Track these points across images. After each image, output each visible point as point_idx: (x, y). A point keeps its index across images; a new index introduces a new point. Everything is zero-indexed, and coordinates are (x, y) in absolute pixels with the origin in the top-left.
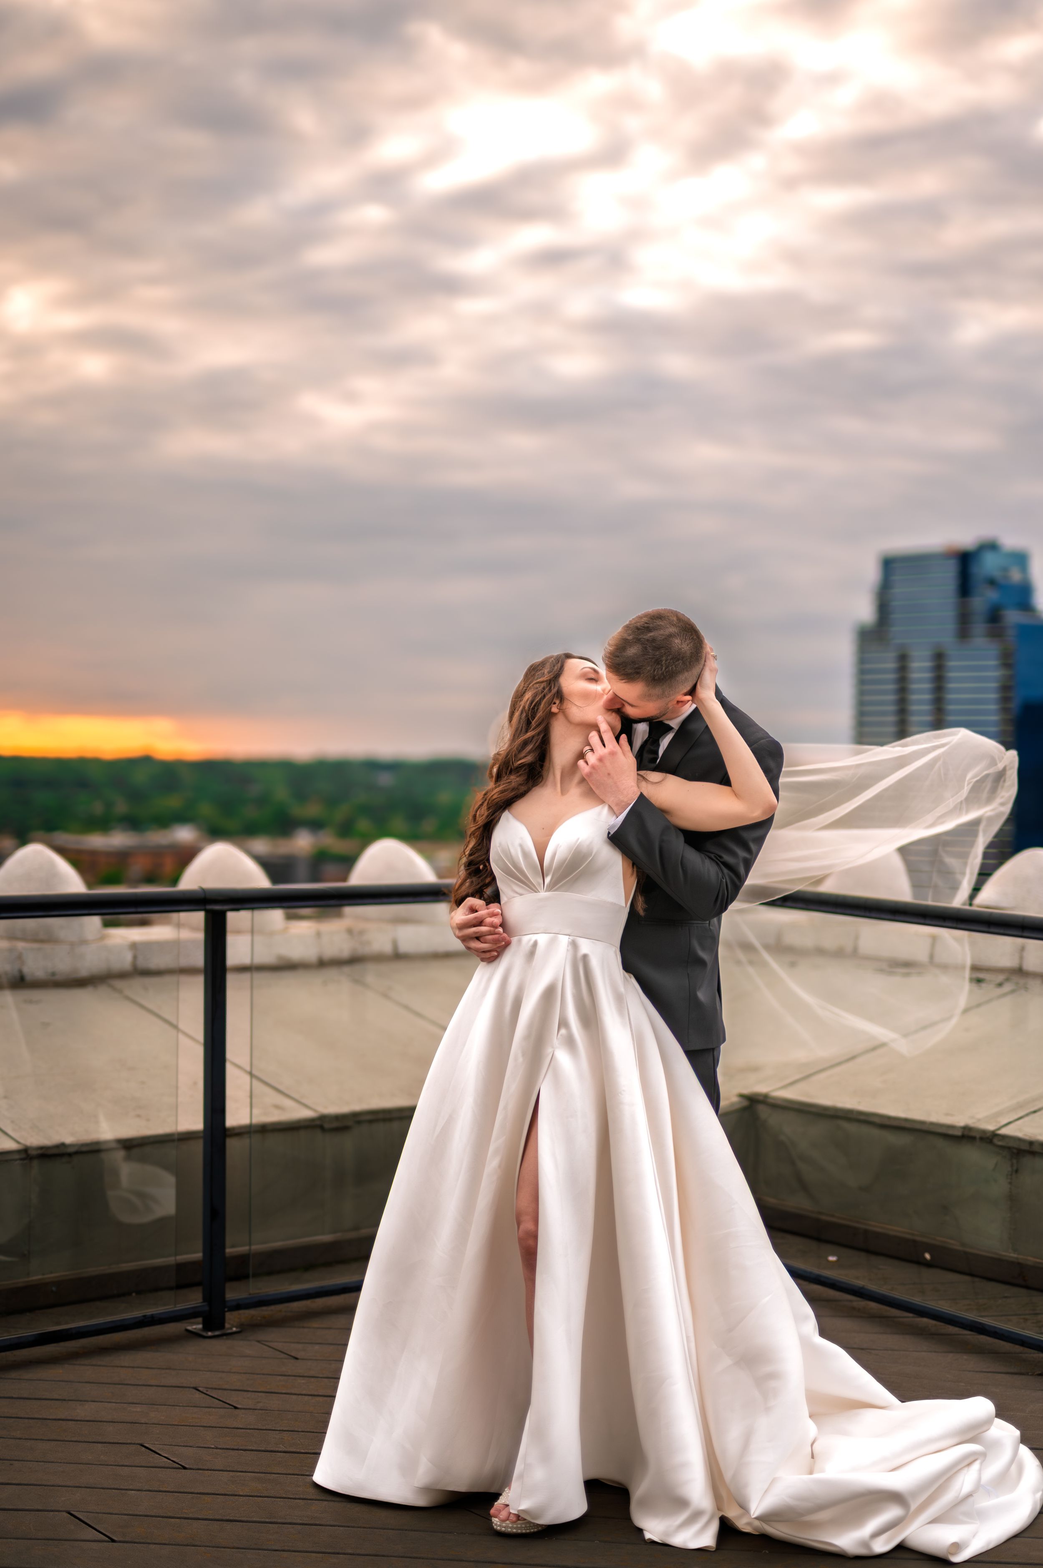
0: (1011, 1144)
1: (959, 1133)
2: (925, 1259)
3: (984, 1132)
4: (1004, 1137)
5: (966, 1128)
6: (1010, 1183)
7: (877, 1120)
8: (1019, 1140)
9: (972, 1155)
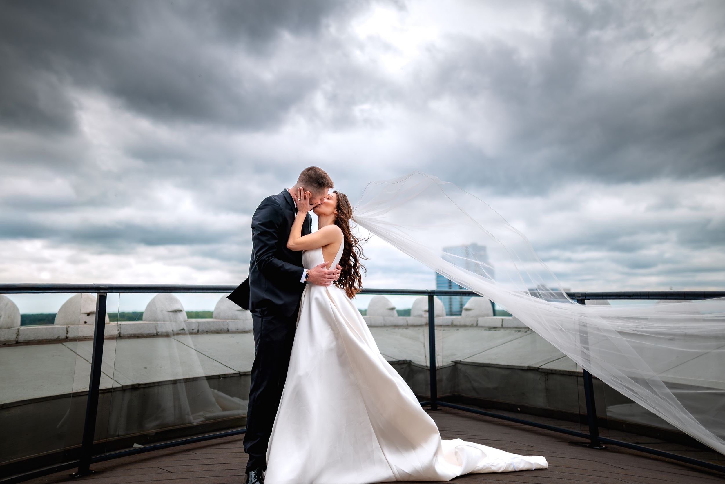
0: (544, 371)
1: (526, 368)
2: (518, 410)
3: (535, 368)
4: (542, 369)
5: (528, 367)
6: (545, 384)
7: (498, 366)
8: (548, 369)
9: (530, 375)
